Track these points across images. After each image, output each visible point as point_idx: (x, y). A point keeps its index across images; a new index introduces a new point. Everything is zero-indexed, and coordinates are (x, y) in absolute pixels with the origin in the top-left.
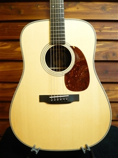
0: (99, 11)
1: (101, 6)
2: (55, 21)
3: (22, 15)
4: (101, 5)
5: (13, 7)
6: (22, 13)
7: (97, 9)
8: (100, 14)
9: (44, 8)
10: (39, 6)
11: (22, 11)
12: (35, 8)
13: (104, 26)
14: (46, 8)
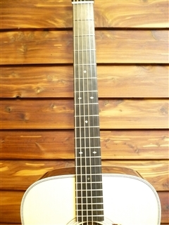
0: (158, 115)
1: (160, 107)
2: (84, 180)
3: (27, 121)
4: (160, 105)
5: (11, 108)
6: (27, 118)
7: (154, 112)
8: (159, 119)
9: (63, 111)
10: (55, 107)
11: (27, 114)
12: (48, 110)
13: (164, 137)
14: (68, 110)
